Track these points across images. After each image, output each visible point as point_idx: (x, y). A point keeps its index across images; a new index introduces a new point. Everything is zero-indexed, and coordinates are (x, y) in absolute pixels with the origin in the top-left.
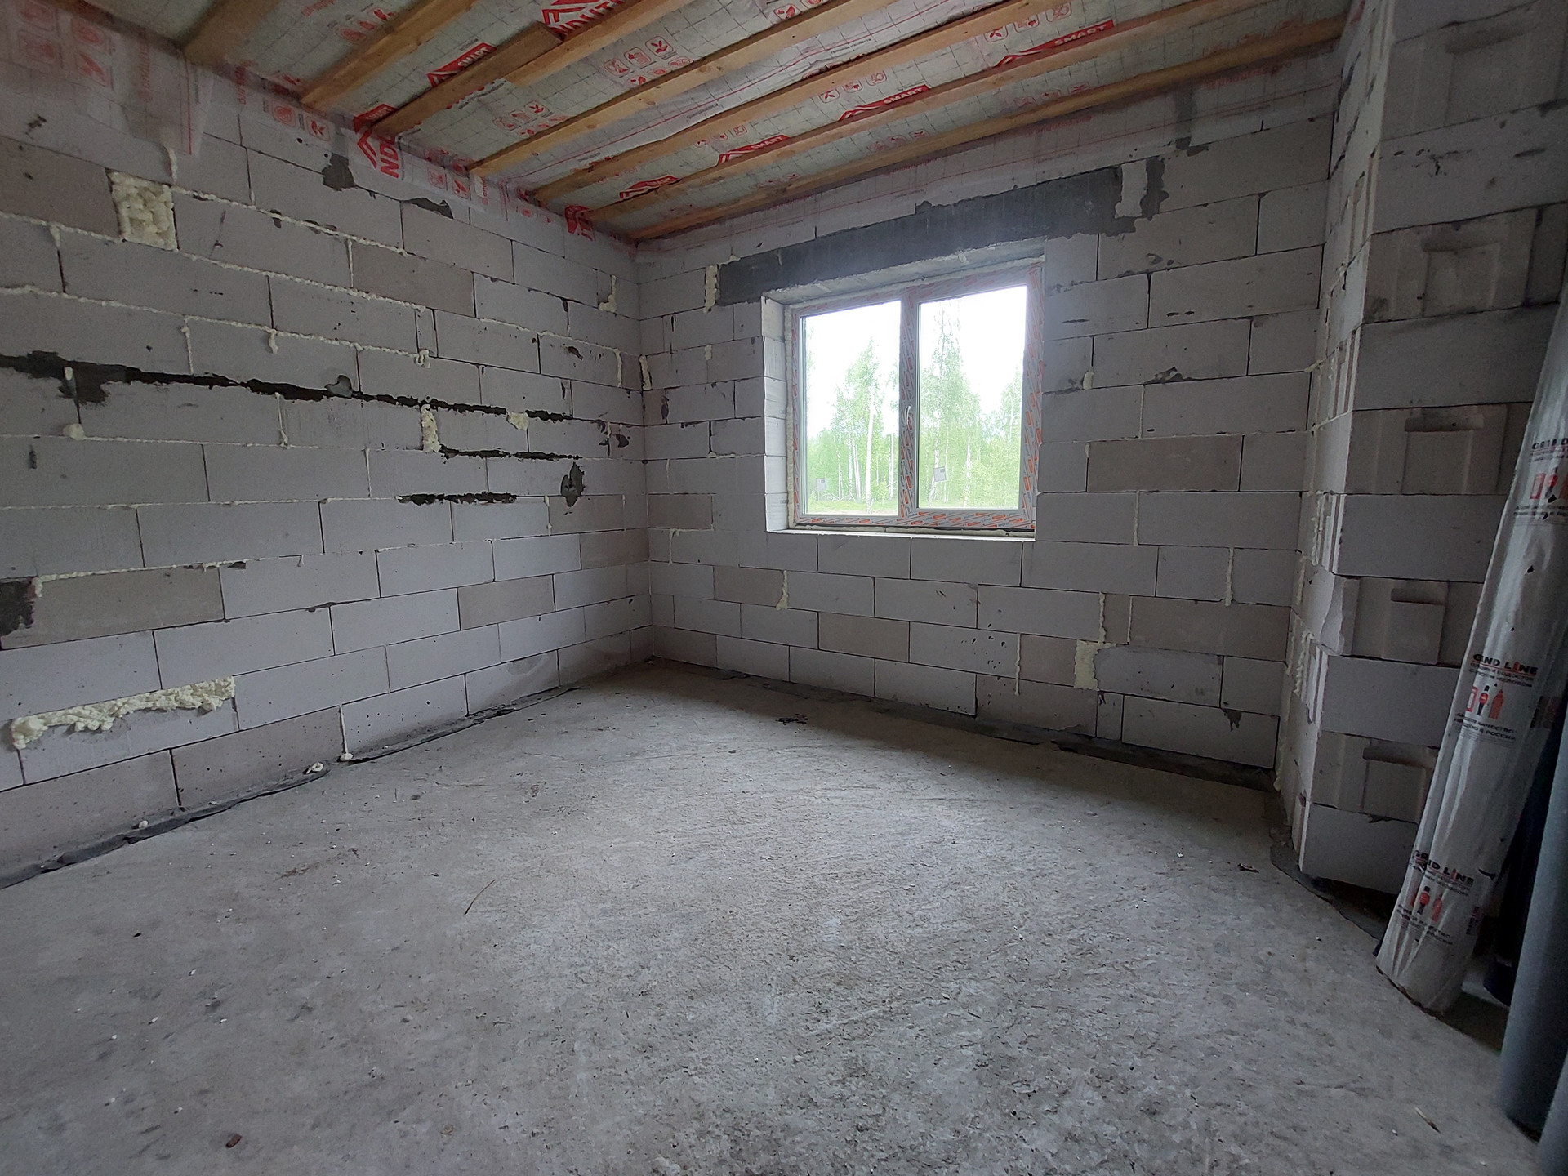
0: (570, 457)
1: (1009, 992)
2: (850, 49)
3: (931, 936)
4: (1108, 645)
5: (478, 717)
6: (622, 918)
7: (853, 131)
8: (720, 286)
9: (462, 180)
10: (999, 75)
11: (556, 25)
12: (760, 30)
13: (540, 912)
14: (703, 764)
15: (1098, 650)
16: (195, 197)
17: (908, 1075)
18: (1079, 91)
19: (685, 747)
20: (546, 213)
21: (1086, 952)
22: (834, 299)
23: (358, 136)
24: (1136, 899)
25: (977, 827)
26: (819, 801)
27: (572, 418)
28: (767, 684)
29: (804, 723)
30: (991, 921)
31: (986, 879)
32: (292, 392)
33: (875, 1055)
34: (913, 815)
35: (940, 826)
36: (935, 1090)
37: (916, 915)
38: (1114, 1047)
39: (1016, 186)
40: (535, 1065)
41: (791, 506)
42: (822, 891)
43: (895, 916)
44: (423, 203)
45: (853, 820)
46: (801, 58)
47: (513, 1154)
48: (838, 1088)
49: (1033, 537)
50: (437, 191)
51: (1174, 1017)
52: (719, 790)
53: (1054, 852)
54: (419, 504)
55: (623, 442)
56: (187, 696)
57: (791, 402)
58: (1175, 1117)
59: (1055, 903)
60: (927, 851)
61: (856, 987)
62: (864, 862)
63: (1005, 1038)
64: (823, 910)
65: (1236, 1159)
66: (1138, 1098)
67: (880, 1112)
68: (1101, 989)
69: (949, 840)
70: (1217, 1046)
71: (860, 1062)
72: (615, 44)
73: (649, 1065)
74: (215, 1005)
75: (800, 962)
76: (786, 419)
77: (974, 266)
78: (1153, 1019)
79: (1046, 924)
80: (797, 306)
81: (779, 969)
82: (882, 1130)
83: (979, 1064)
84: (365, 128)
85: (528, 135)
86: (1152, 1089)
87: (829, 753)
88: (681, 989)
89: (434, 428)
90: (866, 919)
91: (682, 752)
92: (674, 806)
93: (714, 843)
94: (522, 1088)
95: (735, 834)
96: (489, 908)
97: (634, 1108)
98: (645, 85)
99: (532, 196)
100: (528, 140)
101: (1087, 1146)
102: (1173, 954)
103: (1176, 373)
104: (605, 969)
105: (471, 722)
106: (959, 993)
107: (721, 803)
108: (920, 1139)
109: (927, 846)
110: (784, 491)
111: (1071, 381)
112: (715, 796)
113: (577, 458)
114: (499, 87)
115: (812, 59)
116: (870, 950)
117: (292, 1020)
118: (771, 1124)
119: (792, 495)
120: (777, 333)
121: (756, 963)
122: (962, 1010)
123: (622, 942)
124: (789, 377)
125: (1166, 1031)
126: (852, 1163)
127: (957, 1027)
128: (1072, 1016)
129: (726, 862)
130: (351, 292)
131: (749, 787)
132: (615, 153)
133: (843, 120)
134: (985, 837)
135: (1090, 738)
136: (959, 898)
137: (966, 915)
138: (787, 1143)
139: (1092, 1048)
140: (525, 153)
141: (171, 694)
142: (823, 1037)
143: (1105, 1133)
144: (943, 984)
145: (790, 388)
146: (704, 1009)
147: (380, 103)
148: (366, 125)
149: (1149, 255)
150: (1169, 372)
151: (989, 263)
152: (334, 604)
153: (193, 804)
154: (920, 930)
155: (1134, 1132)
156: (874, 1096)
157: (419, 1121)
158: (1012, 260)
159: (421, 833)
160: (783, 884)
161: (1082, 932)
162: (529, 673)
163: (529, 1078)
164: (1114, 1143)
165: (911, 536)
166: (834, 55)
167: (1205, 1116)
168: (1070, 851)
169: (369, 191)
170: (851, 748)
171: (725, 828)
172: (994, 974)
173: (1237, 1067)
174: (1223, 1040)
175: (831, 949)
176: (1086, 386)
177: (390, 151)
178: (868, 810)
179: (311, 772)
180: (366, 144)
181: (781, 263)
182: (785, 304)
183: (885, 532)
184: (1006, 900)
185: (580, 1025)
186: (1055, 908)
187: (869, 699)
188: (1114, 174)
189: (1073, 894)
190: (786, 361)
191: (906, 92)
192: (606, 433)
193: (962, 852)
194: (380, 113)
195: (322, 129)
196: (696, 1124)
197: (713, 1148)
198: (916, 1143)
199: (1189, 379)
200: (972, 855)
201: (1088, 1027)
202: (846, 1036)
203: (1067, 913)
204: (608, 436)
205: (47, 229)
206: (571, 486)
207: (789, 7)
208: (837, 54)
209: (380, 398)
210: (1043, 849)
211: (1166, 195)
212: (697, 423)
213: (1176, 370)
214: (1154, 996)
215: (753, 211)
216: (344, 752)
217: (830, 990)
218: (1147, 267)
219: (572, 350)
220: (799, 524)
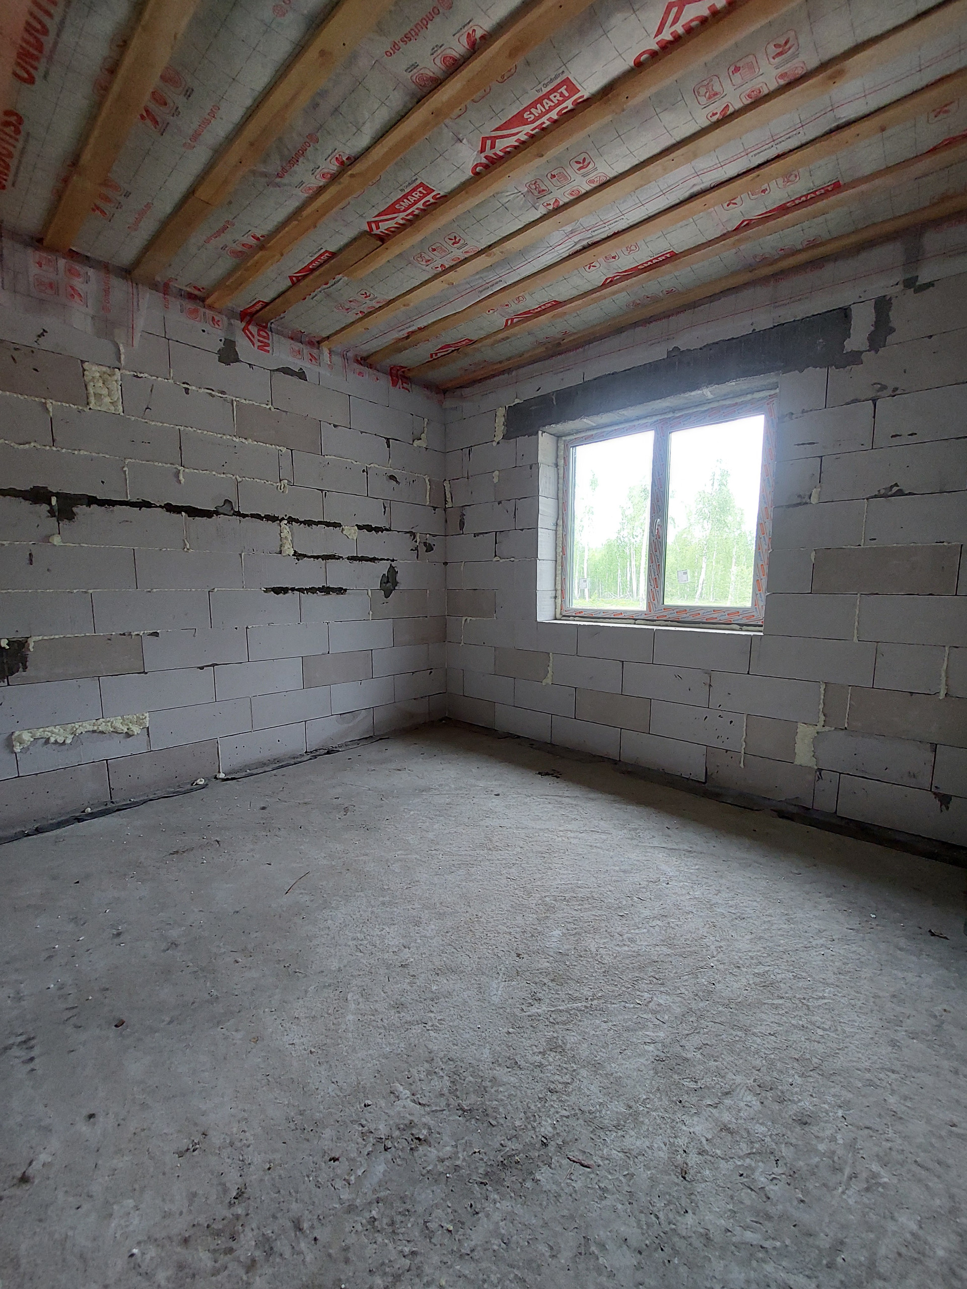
0: (388, 560)
1: (694, 1006)
2: (607, 228)
3: (635, 954)
4: (827, 728)
5: (314, 755)
6: (395, 909)
7: (614, 293)
8: (508, 423)
9: (315, 352)
10: (737, 237)
11: (378, 232)
12: (532, 220)
13: (338, 898)
14: (472, 802)
15: (818, 733)
16: (135, 376)
17: (596, 1057)
18: (813, 245)
19: (461, 788)
20: (375, 372)
21: (768, 985)
22: (599, 431)
23: (244, 324)
24: (824, 948)
25: (691, 873)
26: (560, 839)
27: (390, 530)
28: (532, 744)
29: (558, 777)
30: (689, 949)
31: (691, 916)
32: (193, 512)
33: (572, 1039)
34: (637, 858)
35: (658, 869)
36: (617, 1072)
37: (625, 937)
38: (778, 1065)
39: (754, 330)
40: (319, 1005)
41: (559, 601)
42: (551, 909)
43: (607, 935)
44: (286, 371)
45: (585, 857)
46: (567, 238)
47: (295, 1064)
48: (538, 1058)
49: (761, 631)
50: (297, 361)
51: (839, 1049)
52: (481, 823)
53: (755, 901)
54: (278, 594)
55: (429, 548)
56: (118, 724)
57: (561, 516)
58: (823, 1130)
59: (748, 942)
60: (643, 888)
61: (566, 985)
62: (589, 890)
63: (683, 1042)
64: (549, 923)
65: (875, 1176)
66: (793, 1109)
67: (569, 1081)
68: (776, 1017)
69: (664, 881)
70: (876, 1080)
71: (560, 1041)
72: (421, 241)
73: (399, 1017)
74: (119, 934)
75: (525, 959)
76: (556, 531)
77: (718, 399)
78: (820, 1048)
79: (736, 957)
80: (568, 438)
81: (507, 962)
82: (568, 1095)
83: (657, 1058)
84: (248, 318)
85: (360, 315)
86: (806, 1104)
87: (574, 803)
88: (431, 967)
89: (290, 538)
90: (583, 935)
91: (458, 792)
92: (446, 832)
93: (472, 862)
94: (308, 1019)
95: (490, 857)
96: (303, 891)
97: (384, 1046)
98: (446, 271)
99: (365, 361)
100: (361, 319)
101: (738, 1139)
102: (850, 997)
103: (898, 488)
104: (378, 945)
105: (309, 757)
106: (650, 1002)
107: (482, 833)
108: (598, 1106)
109: (644, 884)
110: (553, 588)
111: (799, 496)
112: (478, 828)
113: (393, 560)
114: (338, 281)
115: (576, 239)
116: (582, 959)
117: (164, 951)
118: (482, 1075)
119: (559, 592)
120: (551, 459)
121: (490, 956)
122: (650, 1015)
123: (393, 927)
124: (560, 495)
125: (831, 1059)
126: (541, 1114)
127: (644, 1027)
128: (746, 1034)
129: (479, 878)
130: (234, 439)
131: (504, 823)
132: (425, 324)
133: (604, 285)
134: (697, 882)
135: (808, 809)
136: (664, 928)
137: (668, 942)
138: (493, 1091)
139: (758, 1063)
140: (359, 328)
141: (109, 722)
142: (533, 1018)
143: (756, 1131)
144: (638, 993)
145: (561, 505)
146: (445, 983)
147: (257, 300)
148: (249, 316)
149: (875, 384)
150: (892, 487)
151: (731, 396)
152: (217, 665)
153: (119, 800)
154: (626, 948)
155: (783, 1135)
156: (566, 1069)
157: (237, 1031)
158: (752, 393)
159: (264, 834)
160: (520, 899)
161: (767, 968)
162: (351, 724)
163: (314, 1013)
164: (763, 1140)
165: (655, 628)
166: (594, 234)
167: (853, 1135)
168: (770, 901)
169: (249, 364)
170: (593, 800)
171: (482, 852)
172: (683, 991)
173: (892, 1100)
174: (882, 1076)
175: (551, 954)
176: (814, 500)
177: (265, 334)
178: (599, 850)
179: (196, 784)
180: (248, 330)
181: (555, 403)
182: (558, 437)
183: (635, 624)
184: (705, 935)
185: (354, 982)
186: (747, 946)
187: (616, 762)
188: (845, 313)
189: (766, 936)
190: (558, 483)
191: (656, 258)
192: (416, 542)
193: (673, 891)
194: (259, 306)
195: (219, 321)
196: (426, 1065)
197: (436, 1083)
198: (593, 1110)
199: (910, 494)
200: (682, 895)
201: (758, 1045)
202: (552, 1020)
203: (758, 952)
204: (417, 544)
205: (45, 403)
206: (388, 582)
207: (554, 200)
208: (596, 233)
209: (252, 516)
210: (746, 897)
211: (892, 330)
212: (487, 533)
213: (898, 486)
214: (824, 1029)
215: (534, 362)
216: (219, 772)
217: (545, 984)
218: (872, 394)
219: (392, 478)
220: (564, 616)
